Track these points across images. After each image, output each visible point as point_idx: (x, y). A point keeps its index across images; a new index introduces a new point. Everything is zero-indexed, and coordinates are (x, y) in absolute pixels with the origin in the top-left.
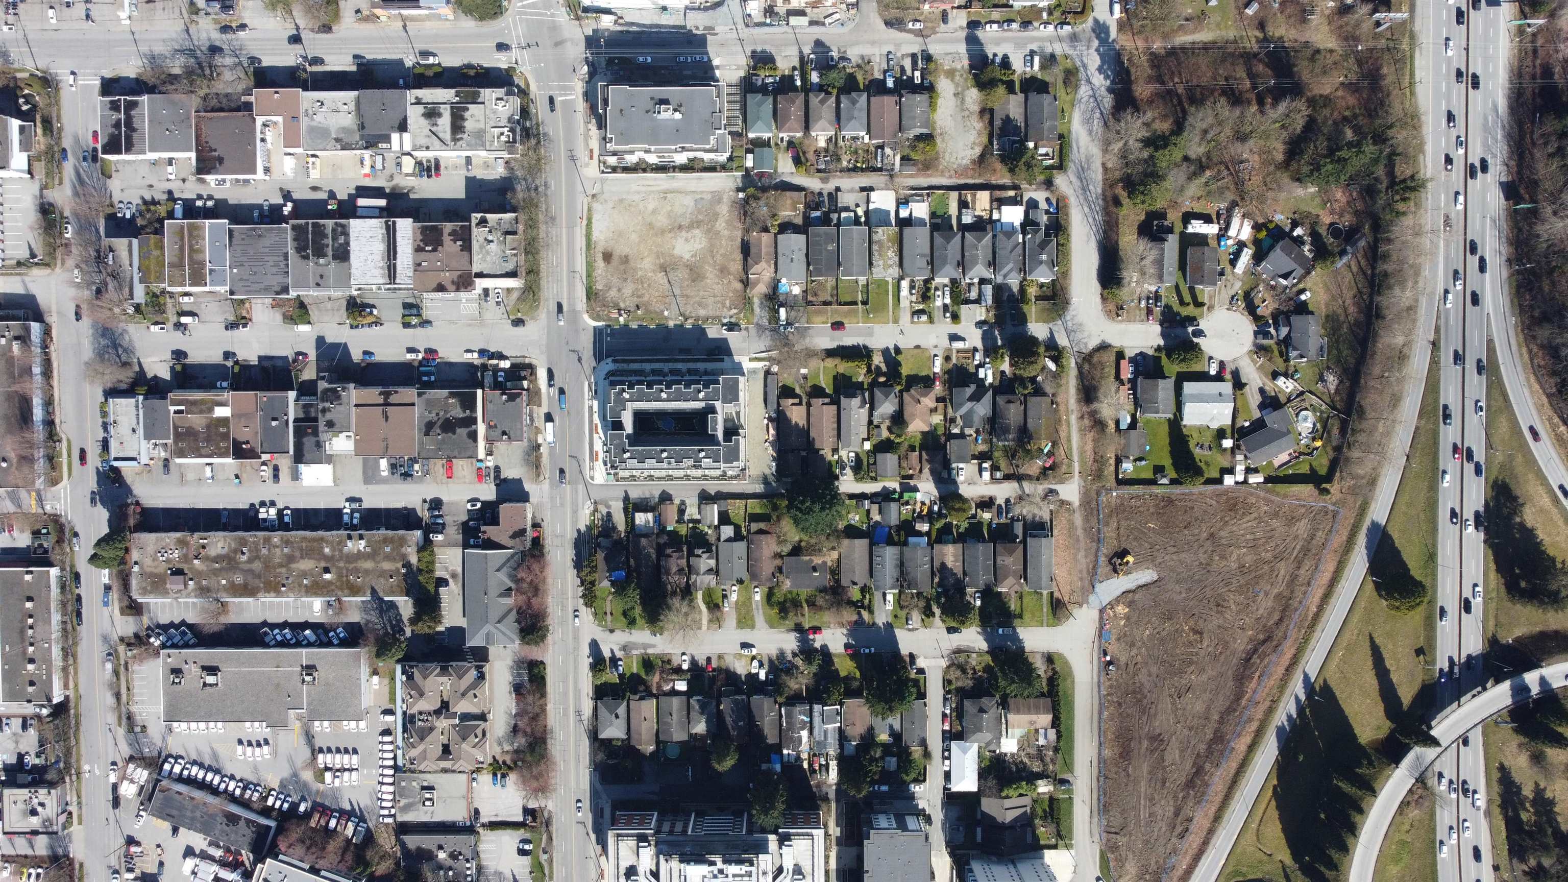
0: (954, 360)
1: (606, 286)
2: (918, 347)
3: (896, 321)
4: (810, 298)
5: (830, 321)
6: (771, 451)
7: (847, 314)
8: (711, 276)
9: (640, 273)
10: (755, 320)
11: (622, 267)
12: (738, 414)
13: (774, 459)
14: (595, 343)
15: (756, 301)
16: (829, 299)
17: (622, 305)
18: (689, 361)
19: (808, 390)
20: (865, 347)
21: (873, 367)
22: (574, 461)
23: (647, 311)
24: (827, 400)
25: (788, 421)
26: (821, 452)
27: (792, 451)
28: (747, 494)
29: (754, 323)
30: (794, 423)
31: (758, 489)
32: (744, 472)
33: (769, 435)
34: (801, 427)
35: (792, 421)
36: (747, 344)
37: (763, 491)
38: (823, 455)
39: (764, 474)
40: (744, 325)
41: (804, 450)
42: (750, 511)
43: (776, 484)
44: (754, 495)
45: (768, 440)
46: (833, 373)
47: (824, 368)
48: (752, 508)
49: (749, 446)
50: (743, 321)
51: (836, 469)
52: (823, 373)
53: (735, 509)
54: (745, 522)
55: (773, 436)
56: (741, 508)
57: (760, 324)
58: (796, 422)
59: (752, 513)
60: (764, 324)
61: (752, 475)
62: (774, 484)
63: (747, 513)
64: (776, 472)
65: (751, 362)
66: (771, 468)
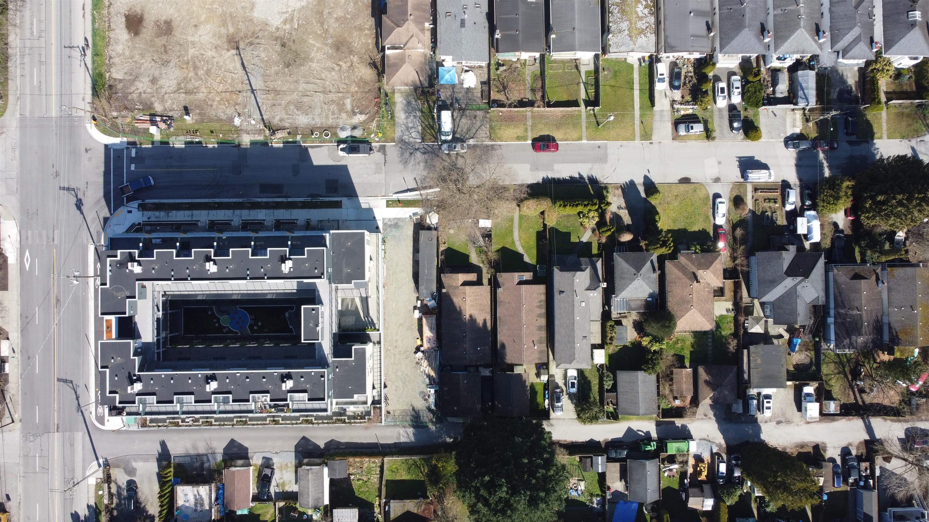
0: (750, 204)
1: (129, 73)
2: (685, 181)
3: (646, 135)
4: (494, 95)
5: (531, 135)
6: (426, 367)
7: (560, 124)
8: (320, 56)
9: (192, 52)
10: (398, 134)
11: (161, 41)
12: (365, 301)
13: (432, 382)
14: (106, 174)
15: (399, 100)
16: (529, 96)
17: (158, 108)
18: (277, 206)
19: (493, 256)
20: (593, 181)
21: (608, 216)
22: (67, 389)
23: (203, 118)
24: (528, 276)
25: (457, 313)
26: (518, 370)
27: (465, 368)
28: (384, 446)
29: (396, 139)
30: (468, 317)
31: (404, 436)
32: (378, 406)
33: (422, 340)
34: (481, 325)
35: (464, 314)
36: (383, 176)
37: (413, 439)
38: (520, 375)
39: (413, 409)
40: (378, 142)
41: (486, 366)
42: (389, 478)
43: (436, 428)
44: (396, 448)
45: (422, 349)
46: (536, 227)
47: (521, 217)
48: (393, 472)
49: (386, 357)
50: (376, 134)
51: (544, 400)
52: (520, 227)
53: (361, 474)
54: (380, 496)
55: (429, 340)
56: (373, 473)
57: (407, 141)
58: (471, 316)
59: (392, 481)
60: (413, 140)
61: (391, 412)
62: (432, 428)
63: (384, 482)
64: (436, 405)
65: (390, 207)
66: (427, 397)
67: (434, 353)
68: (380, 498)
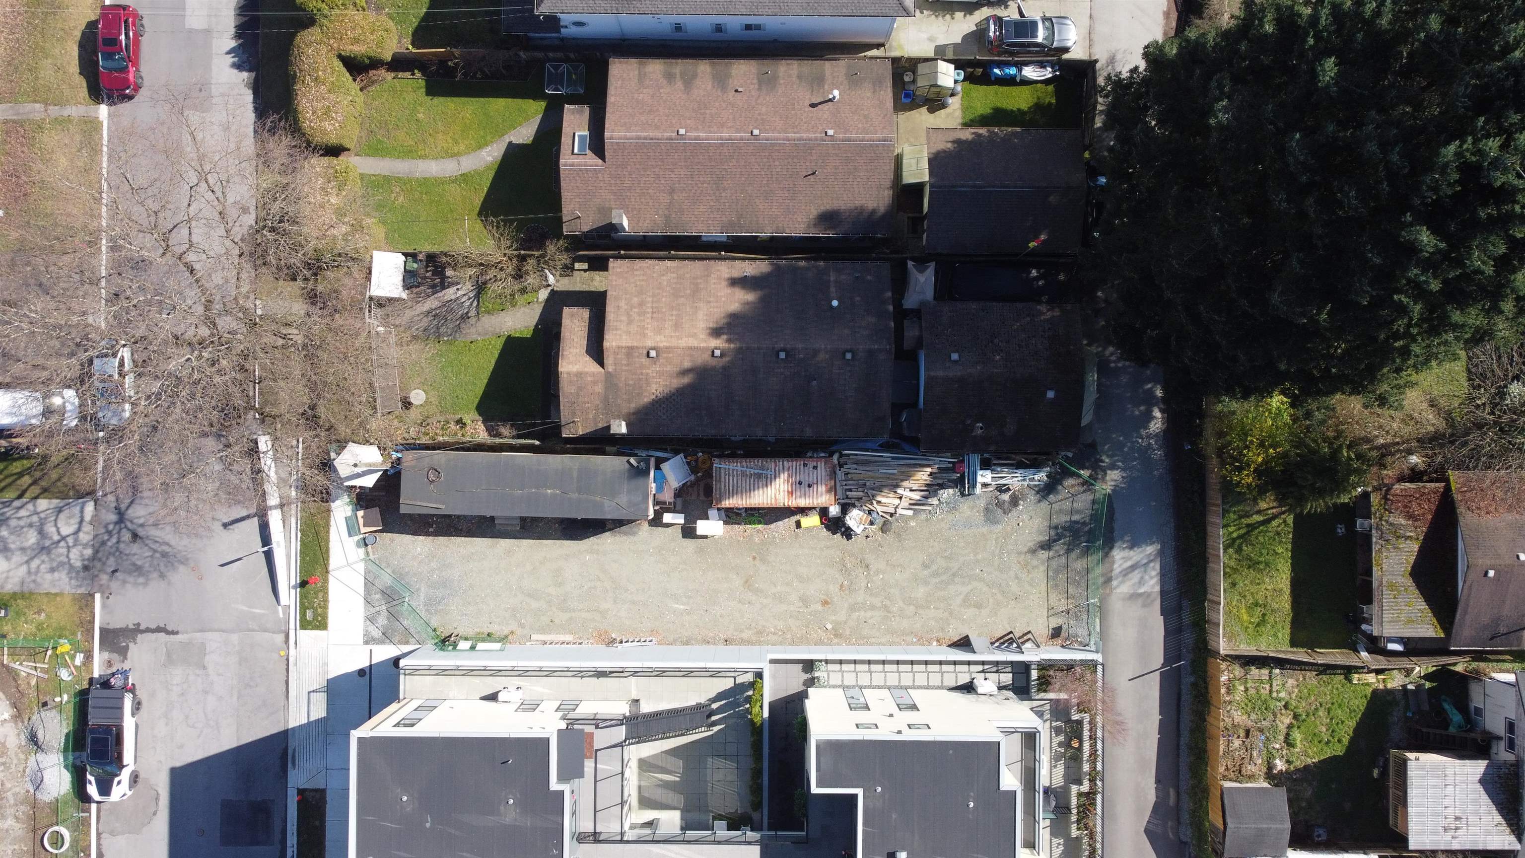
5: (79, 106)
6: (901, 499)
10: (61, 584)
13: (954, 477)
24: (576, 122)
26: (917, 169)
27: (906, 356)
28: (1172, 651)
29: (82, 590)
30: (718, 344)
31: (1141, 582)
32: (1034, 674)
33: (804, 511)
34: (750, 297)
35: (707, 356)
36: (213, 640)
37: (1151, 549)
38: (937, 162)
39: (1046, 546)
40: (89, 657)
41: (900, 283)
42: (1285, 634)
43: (1113, 467)
44: (1179, 608)
45: (834, 510)
46: (410, 97)
47: (375, 150)
48: (1263, 622)
49: (864, 641)
50: (59, 660)
51: (1026, 82)
52: (409, 153)
53: (1268, 733)
54: (1348, 671)
55: (800, 485)
56: (1265, 692)
57: (89, 552)
58: (716, 332)
59: (1297, 624)
60: (87, 528)
61: (1055, 622)
62: (1114, 477)
63: (1301, 655)
64: (1035, 465)
65: (325, 617)
66: (1006, 497)
67: (850, 467)
68: (1357, 669)
